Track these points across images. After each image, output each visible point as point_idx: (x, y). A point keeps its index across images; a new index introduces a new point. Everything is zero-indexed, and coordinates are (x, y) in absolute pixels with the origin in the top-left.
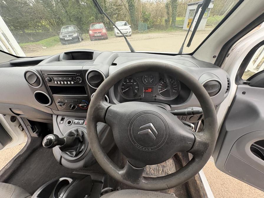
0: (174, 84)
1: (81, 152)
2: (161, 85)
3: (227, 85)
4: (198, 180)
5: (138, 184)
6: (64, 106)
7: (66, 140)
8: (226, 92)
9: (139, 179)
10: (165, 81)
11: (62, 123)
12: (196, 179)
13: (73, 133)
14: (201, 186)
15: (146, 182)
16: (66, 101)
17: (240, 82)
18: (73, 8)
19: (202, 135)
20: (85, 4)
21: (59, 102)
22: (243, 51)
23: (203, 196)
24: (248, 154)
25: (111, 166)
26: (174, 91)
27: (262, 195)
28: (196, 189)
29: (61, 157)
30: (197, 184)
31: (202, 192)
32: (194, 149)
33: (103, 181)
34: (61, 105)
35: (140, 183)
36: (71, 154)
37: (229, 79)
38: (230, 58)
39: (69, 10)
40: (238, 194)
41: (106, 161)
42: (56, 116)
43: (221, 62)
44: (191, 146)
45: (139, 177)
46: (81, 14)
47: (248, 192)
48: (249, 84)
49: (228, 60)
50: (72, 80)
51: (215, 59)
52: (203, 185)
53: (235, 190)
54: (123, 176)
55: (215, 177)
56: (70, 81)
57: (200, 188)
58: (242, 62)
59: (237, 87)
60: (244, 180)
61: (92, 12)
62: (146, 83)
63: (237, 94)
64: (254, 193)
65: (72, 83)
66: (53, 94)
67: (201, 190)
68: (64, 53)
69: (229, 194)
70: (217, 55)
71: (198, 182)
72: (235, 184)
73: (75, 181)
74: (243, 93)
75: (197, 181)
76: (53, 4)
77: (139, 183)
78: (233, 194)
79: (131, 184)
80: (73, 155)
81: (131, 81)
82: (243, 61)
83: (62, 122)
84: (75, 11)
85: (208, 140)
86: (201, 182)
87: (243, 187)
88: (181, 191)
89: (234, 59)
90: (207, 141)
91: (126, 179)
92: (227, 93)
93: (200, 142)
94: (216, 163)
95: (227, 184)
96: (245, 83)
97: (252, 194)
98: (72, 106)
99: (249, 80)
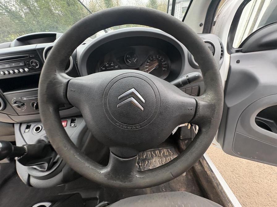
0: (162, 61)
1: (56, 162)
2: (148, 64)
3: (221, 49)
4: (208, 170)
5: (130, 181)
6: (25, 107)
7: (26, 149)
8: (221, 57)
9: (132, 173)
10: (151, 59)
11: (28, 132)
12: (205, 169)
13: (43, 140)
14: (212, 177)
15: (142, 177)
16: (25, 99)
17: (231, 50)
18: (46, 18)
19: (205, 96)
20: (60, 12)
21: (15, 103)
22: (229, 14)
23: (217, 186)
24: (254, 128)
25: (87, 165)
26: (163, 69)
27: (272, 172)
28: (208, 180)
29: (29, 176)
30: (208, 175)
31: (214, 183)
32: (198, 116)
33: (98, 197)
34: (19, 107)
35: (134, 179)
36: (41, 168)
37: (222, 43)
38: (217, 26)
39: (41, 19)
40: (249, 177)
41: (79, 159)
42: (19, 125)
43: (209, 29)
44: (193, 112)
45: (131, 172)
46: (56, 23)
47: (258, 173)
48: (241, 51)
49: (215, 29)
50: (25, 66)
51: (203, 27)
52: (214, 174)
53: (245, 174)
54: (107, 175)
55: (224, 165)
56: (23, 67)
57: (212, 179)
58: (231, 27)
59: (230, 57)
60: (254, 158)
61: (70, 21)
62: (129, 64)
63: (231, 64)
64: (264, 173)
65: (26, 70)
66: (4, 92)
67: (213, 180)
68: (16, 40)
69: (241, 179)
70: (203, 23)
71: (209, 173)
72: (244, 168)
73: (55, 204)
74: (237, 62)
75: (207, 172)
76: (22, 15)
77: (132, 180)
78: (245, 179)
79: (121, 183)
80: (45, 169)
81: (112, 65)
82: (231, 25)
83: (27, 130)
84: (49, 20)
85: (213, 100)
86: (212, 171)
87: (253, 169)
88: (192, 187)
89: (221, 26)
90: (213, 102)
91: (111, 178)
92: (222, 59)
93: (204, 106)
94: (223, 147)
95: (237, 170)
96: (237, 51)
97: (263, 175)
98: (35, 105)
99: (240, 46)
